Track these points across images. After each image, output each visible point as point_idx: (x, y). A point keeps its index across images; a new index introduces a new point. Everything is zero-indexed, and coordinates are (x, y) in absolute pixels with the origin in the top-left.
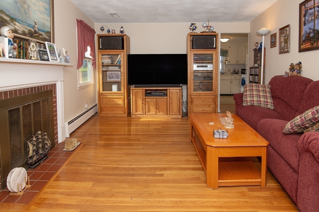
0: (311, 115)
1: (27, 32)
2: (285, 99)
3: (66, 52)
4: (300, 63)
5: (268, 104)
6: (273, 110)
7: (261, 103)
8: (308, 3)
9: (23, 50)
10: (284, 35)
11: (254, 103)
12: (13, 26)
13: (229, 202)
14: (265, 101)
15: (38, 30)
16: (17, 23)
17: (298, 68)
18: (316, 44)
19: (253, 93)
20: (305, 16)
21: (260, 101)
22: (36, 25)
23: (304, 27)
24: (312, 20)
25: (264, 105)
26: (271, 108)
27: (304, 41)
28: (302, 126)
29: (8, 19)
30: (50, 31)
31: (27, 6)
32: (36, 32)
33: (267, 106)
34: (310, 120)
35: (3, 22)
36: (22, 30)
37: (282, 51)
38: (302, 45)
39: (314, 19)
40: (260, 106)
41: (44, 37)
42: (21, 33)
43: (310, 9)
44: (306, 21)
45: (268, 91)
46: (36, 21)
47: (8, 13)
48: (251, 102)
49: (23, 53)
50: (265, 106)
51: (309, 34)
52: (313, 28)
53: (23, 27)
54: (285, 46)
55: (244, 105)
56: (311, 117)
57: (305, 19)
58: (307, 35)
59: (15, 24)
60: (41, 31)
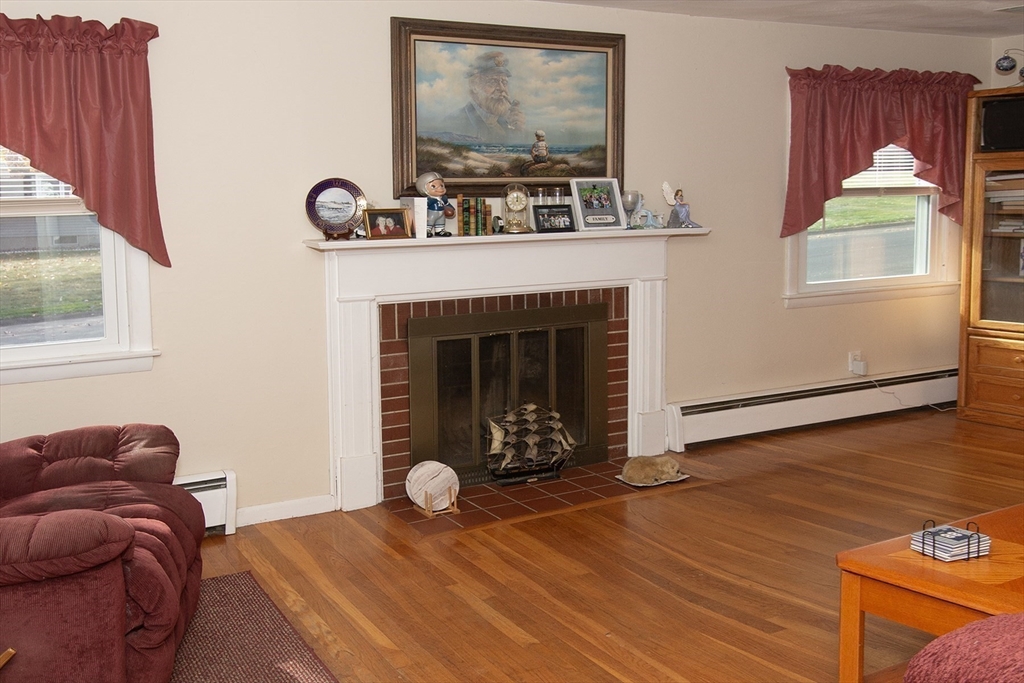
1: (505, 165)
3: (676, 194)
9: (477, 217)
12: (461, 163)
15: (550, 152)
16: (472, 154)
22: (540, 144)
29: (445, 151)
30: (604, 143)
31: (508, 106)
32: (538, 159)
35: (432, 161)
36: (488, 165)
41: (572, 165)
42: (486, 171)
46: (540, 132)
47: (446, 139)
49: (477, 222)
53: (490, 157)
59: (466, 158)
60: (560, 152)
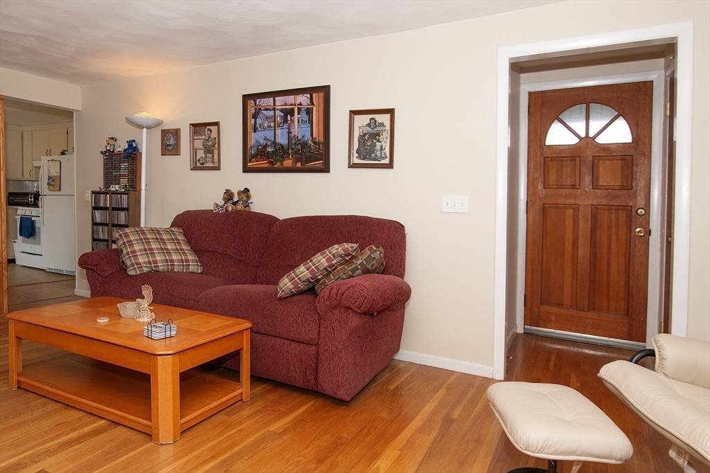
0: (326, 262)
2: (228, 250)
4: (247, 190)
5: (189, 265)
6: (201, 273)
7: (174, 265)
8: (263, 100)
10: (203, 137)
11: (158, 266)
13: (215, 446)
14: (182, 260)
17: (245, 198)
18: (278, 164)
19: (149, 247)
20: (255, 116)
21: (172, 261)
23: (253, 134)
24: (269, 127)
25: (181, 267)
26: (196, 271)
27: (255, 156)
28: (312, 279)
33: (188, 269)
34: (325, 269)
37: (198, 165)
38: (250, 162)
39: (275, 127)
40: (172, 271)
43: (266, 110)
44: (258, 126)
45: (183, 240)
48: (150, 264)
50: (183, 269)
51: (266, 146)
52: (273, 139)
54: (206, 157)
55: (132, 273)
56: (326, 264)
57: (255, 121)
58: (260, 147)
